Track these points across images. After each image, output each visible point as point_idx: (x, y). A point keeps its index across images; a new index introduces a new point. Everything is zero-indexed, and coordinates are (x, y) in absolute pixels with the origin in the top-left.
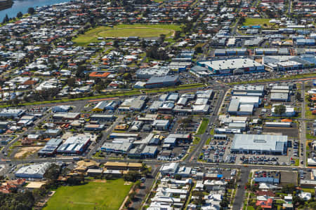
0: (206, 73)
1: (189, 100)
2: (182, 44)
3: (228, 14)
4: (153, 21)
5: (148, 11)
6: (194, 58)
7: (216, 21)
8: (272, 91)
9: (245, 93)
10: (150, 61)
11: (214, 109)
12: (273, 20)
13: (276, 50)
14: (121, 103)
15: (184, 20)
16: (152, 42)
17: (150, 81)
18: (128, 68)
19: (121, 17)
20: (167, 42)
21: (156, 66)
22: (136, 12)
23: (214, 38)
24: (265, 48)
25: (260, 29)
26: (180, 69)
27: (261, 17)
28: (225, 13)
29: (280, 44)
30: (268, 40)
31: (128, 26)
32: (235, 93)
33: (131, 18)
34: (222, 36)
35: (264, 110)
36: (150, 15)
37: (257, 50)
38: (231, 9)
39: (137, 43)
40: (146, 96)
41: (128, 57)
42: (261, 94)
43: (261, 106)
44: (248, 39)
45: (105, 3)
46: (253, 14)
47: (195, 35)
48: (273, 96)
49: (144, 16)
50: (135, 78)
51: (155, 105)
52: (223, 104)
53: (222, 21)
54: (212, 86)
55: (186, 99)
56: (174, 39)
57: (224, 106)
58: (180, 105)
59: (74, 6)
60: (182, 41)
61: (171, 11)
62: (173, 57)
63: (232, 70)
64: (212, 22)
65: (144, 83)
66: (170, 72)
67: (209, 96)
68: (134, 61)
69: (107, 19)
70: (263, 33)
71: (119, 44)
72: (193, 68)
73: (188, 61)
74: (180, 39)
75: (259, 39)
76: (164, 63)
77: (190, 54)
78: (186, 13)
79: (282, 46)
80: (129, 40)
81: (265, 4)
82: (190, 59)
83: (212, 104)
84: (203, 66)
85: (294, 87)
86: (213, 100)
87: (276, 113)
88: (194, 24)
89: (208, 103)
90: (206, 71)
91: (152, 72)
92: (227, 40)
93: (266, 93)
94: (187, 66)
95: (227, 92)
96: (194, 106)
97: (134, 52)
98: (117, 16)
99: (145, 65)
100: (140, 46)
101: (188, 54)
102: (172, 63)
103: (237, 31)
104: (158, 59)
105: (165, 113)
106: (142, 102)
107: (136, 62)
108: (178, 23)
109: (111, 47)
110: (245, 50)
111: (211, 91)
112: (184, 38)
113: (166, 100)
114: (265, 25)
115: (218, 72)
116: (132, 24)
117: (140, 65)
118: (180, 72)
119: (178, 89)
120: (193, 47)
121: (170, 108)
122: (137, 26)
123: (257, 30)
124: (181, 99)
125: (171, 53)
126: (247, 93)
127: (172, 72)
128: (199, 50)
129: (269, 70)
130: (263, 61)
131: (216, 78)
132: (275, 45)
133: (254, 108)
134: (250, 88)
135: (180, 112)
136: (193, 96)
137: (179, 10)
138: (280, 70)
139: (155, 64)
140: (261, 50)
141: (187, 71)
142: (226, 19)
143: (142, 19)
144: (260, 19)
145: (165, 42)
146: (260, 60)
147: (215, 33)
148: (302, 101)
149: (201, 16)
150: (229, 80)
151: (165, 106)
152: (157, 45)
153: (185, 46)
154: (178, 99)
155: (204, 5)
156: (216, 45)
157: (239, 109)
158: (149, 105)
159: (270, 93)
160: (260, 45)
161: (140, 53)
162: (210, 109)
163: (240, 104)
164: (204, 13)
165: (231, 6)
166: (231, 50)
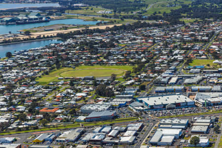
0: (142, 108)
1: (120, 132)
2: (129, 82)
3: (179, 56)
4: (112, 62)
5: (110, 54)
6: (136, 94)
7: (166, 62)
8: (194, 124)
9: (170, 126)
10: (96, 98)
11: (139, 140)
12: (217, 61)
13: (210, 87)
14: (60, 134)
15: (138, 62)
16: (104, 81)
17: (91, 116)
18: (76, 104)
19: (85, 59)
20: (117, 81)
21: (100, 103)
22: (99, 55)
23: (159, 77)
24: (201, 85)
25: (202, 69)
26: (120, 104)
27: (207, 58)
28: (176, 55)
29: (216, 82)
30: (206, 78)
31: (88, 67)
32: (161, 126)
33: (94, 60)
34: (167, 75)
35: (183, 141)
36: (110, 57)
37: (193, 88)
38: (183, 51)
39: (91, 82)
40: (82, 129)
41: (79, 94)
42: (184, 127)
43: (182, 137)
44: (189, 77)
45: (74, 48)
46: (200, 56)
47: (144, 74)
48: (194, 129)
49: (105, 58)
50: (79, 113)
51: (88, 137)
52: (149, 135)
53: (172, 62)
54: (143, 119)
55: (117, 131)
56: (124, 78)
57: (149, 137)
58: (110, 136)
59: (48, 50)
60: (130, 79)
61: (130, 54)
62: (117, 94)
63: (165, 105)
64: (162, 63)
65: (85, 117)
66: (110, 108)
67: (137, 129)
68: (83, 98)
69: (73, 61)
70: (204, 72)
71: (75, 83)
72: (131, 104)
73: (130, 98)
74: (129, 78)
75: (199, 77)
76: (108, 99)
77: (133, 92)
78: (142, 55)
79: (217, 84)
80: (85, 79)
81: (214, 47)
82: (131, 95)
83: (138, 136)
84: (141, 101)
85: (216, 120)
86: (142, 132)
87: (191, 143)
88: (146, 65)
89: (136, 135)
90: (143, 107)
91: (94, 108)
92: (170, 79)
93: (189, 125)
94: (127, 102)
95: (156, 125)
96: (122, 138)
97: (87, 90)
98: (81, 58)
99: (92, 101)
100: (92, 84)
101: (131, 92)
102: (115, 100)
103: (183, 70)
104: (104, 95)
105: (95, 144)
106: (78, 134)
107: (84, 99)
108: (133, 64)
109: (68, 86)
110: (183, 87)
111: (141, 124)
112: (133, 77)
113: (100, 132)
114: (208, 65)
115: (152, 107)
116: (92, 65)
117: (87, 101)
118: (120, 107)
119: (113, 122)
120: (138, 85)
121: (100, 139)
122: (96, 67)
123: (199, 70)
124: (113, 131)
125: (117, 91)
126: (172, 126)
127: (112, 108)
128: (143, 88)
129: (199, 105)
130: (195, 97)
131: (150, 113)
132: (211, 83)
133: (175, 139)
134: (176, 121)
135: (108, 143)
136: (124, 128)
137: (137, 52)
138: (209, 105)
139: (101, 101)
140: (197, 87)
141: (126, 106)
142: (175, 60)
143: (102, 61)
144: (206, 60)
145: (116, 81)
146: (193, 97)
147: (162, 72)
148: (218, 133)
149: (155, 57)
150: (161, 114)
151: (96, 138)
152: (107, 84)
153: (132, 84)
154: (110, 131)
155: (161, 48)
156: (159, 83)
157: (160, 140)
158: (84, 137)
159: (193, 125)
160: (198, 83)
161: (91, 91)
162: (136, 139)
163: (163, 135)
164: (158, 55)
165: (183, 49)
166: (170, 87)
